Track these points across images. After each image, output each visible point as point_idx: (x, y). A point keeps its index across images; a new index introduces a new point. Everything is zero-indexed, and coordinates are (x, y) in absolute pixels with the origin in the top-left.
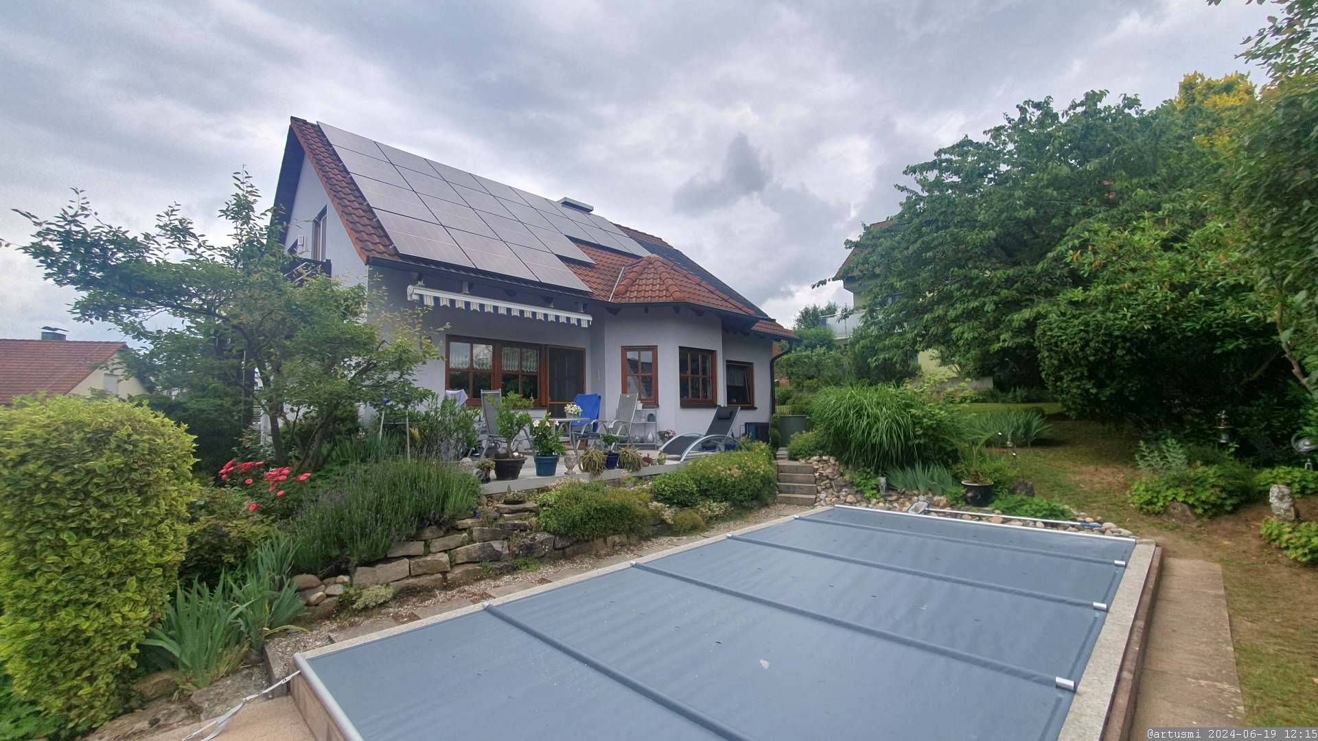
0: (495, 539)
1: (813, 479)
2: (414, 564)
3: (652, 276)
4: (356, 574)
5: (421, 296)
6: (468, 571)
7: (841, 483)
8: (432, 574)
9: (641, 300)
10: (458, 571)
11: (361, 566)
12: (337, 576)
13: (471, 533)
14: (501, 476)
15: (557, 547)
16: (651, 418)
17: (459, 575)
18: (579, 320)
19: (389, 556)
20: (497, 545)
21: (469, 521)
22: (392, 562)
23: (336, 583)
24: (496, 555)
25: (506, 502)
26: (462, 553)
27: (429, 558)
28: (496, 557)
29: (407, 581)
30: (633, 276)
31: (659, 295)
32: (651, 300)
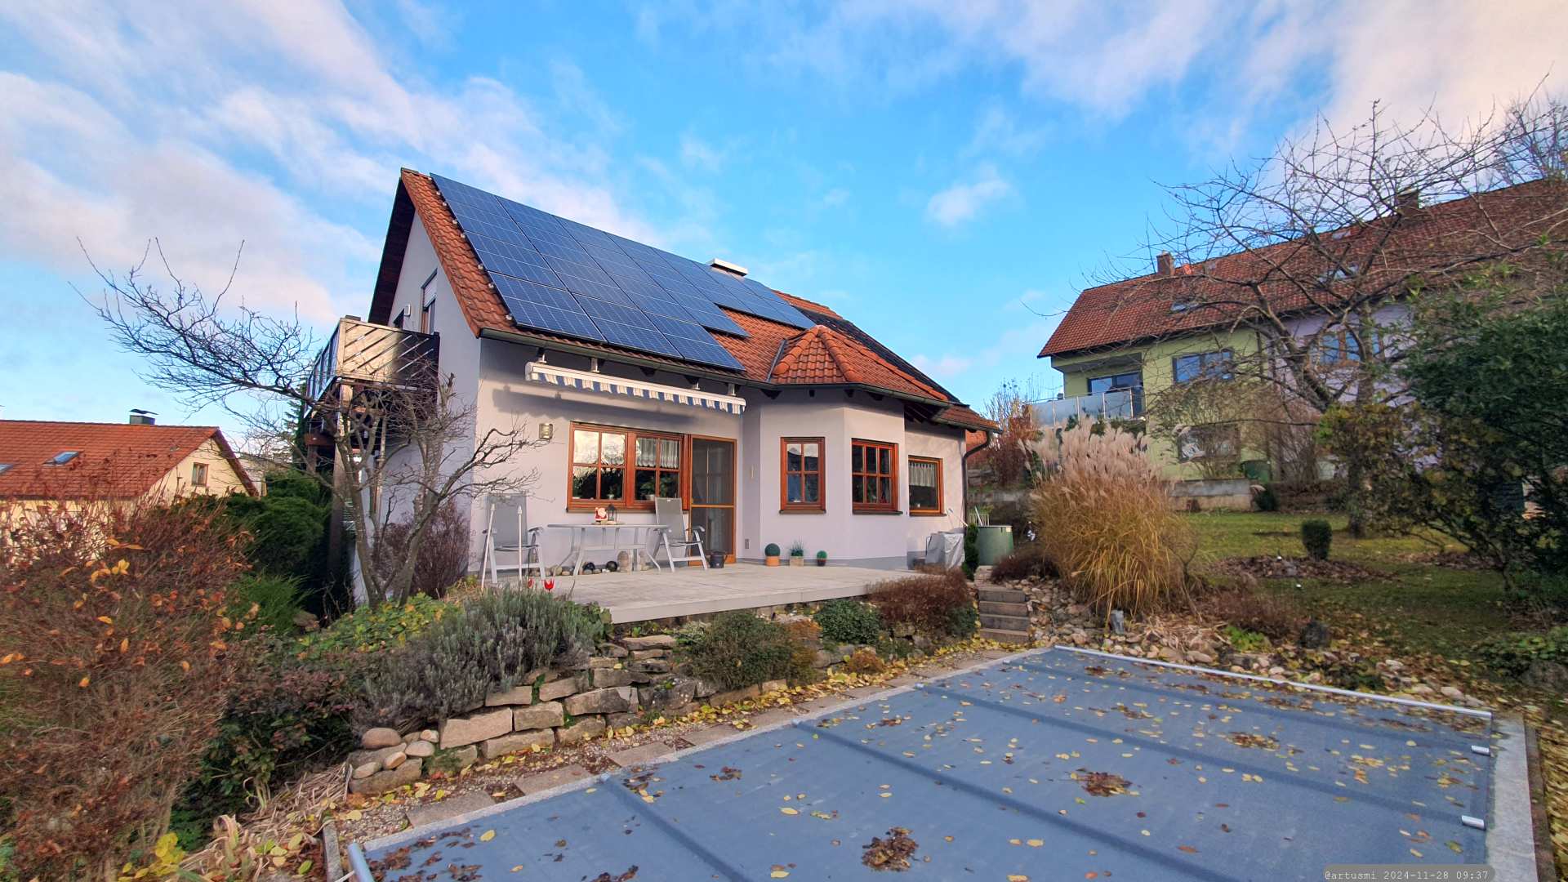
0: (623, 684)
1: (1025, 612)
2: (519, 716)
3: (819, 351)
4: (446, 728)
5: (542, 375)
6: (585, 726)
7: (1062, 616)
8: (542, 730)
9: (808, 381)
11: (453, 718)
12: (421, 729)
13: (592, 675)
15: (699, 696)
17: (575, 731)
18: (730, 405)
19: (488, 704)
20: (625, 693)
21: (593, 660)
22: (491, 712)
23: (420, 739)
24: (623, 705)
26: (578, 705)
27: (538, 708)
28: (624, 708)
29: (507, 737)
30: (796, 351)
31: (828, 375)
32: (817, 381)
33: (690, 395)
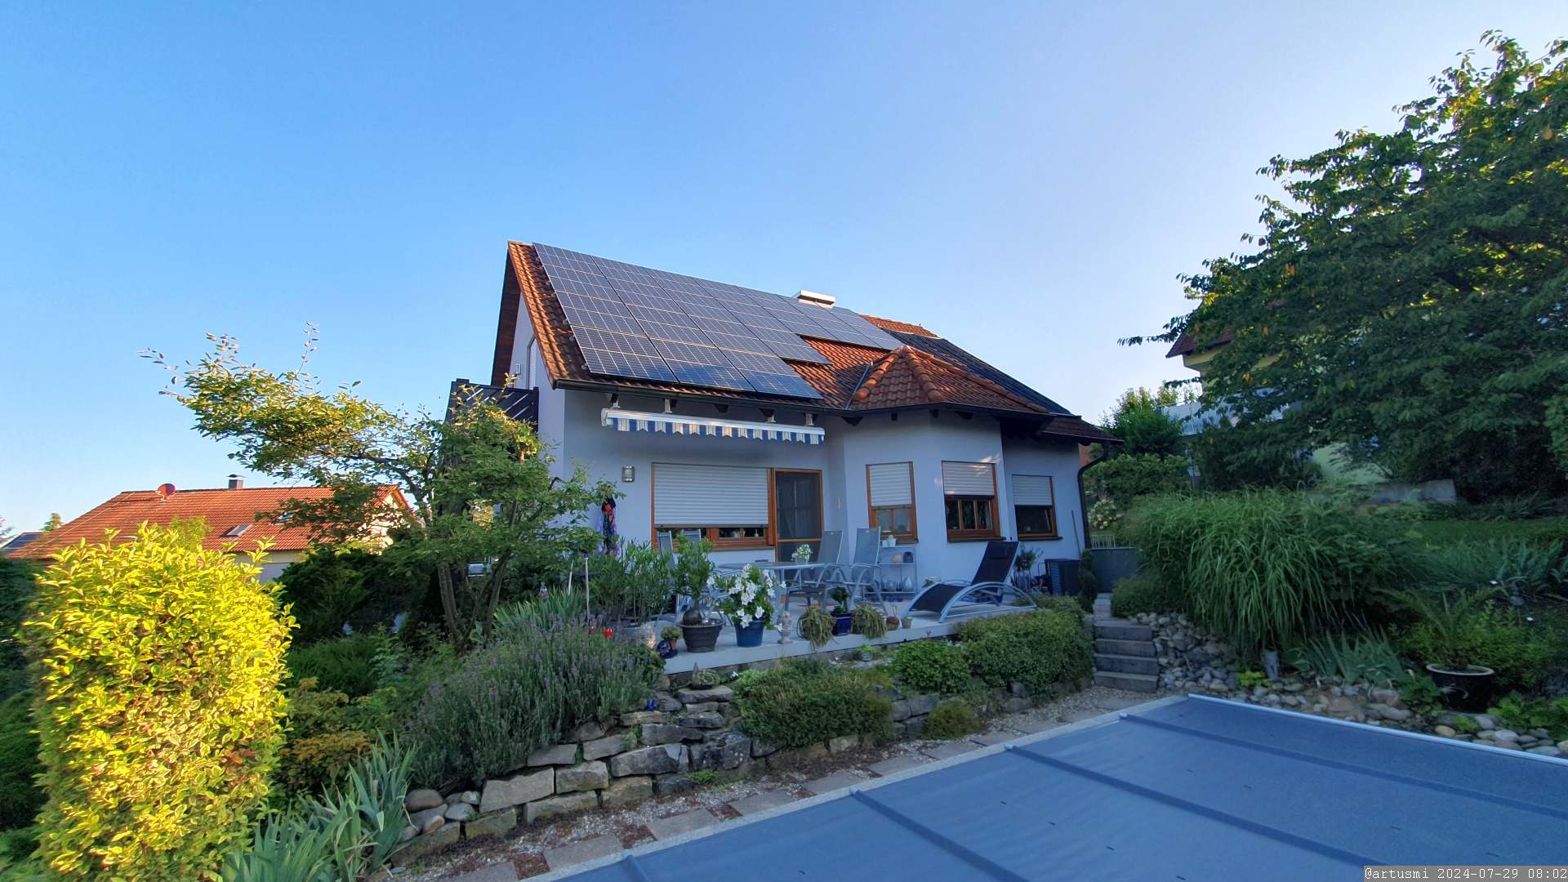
0: (673, 742)
1: (1152, 651)
2: (561, 777)
3: (902, 372)
4: (485, 790)
5: (615, 420)
6: (630, 788)
8: (585, 792)
9: (889, 405)
10: (620, 787)
11: (492, 779)
12: (463, 790)
13: (640, 731)
14: (691, 648)
15: (756, 754)
16: (908, 557)
17: (619, 794)
19: (531, 763)
20: (674, 751)
21: (639, 716)
22: (533, 772)
23: (461, 802)
24: (672, 766)
25: (692, 687)
26: (623, 765)
27: (580, 769)
28: (672, 768)
29: (548, 802)
30: (877, 375)
31: (911, 398)
32: (898, 403)
33: (765, 429)
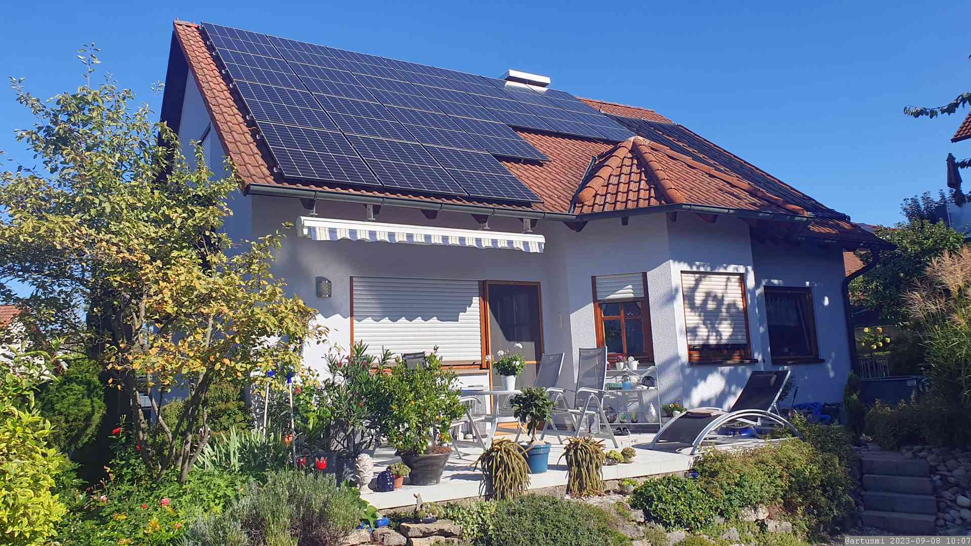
5: (312, 230)
9: (619, 207)
30: (604, 172)
31: (644, 196)
32: (631, 205)
33: (479, 236)
